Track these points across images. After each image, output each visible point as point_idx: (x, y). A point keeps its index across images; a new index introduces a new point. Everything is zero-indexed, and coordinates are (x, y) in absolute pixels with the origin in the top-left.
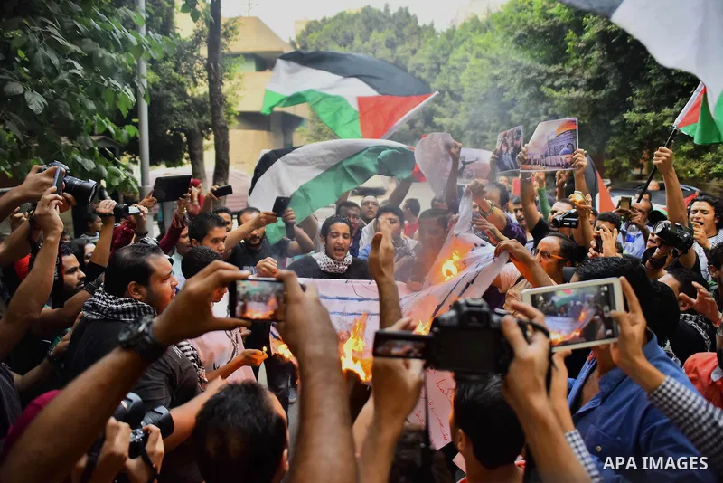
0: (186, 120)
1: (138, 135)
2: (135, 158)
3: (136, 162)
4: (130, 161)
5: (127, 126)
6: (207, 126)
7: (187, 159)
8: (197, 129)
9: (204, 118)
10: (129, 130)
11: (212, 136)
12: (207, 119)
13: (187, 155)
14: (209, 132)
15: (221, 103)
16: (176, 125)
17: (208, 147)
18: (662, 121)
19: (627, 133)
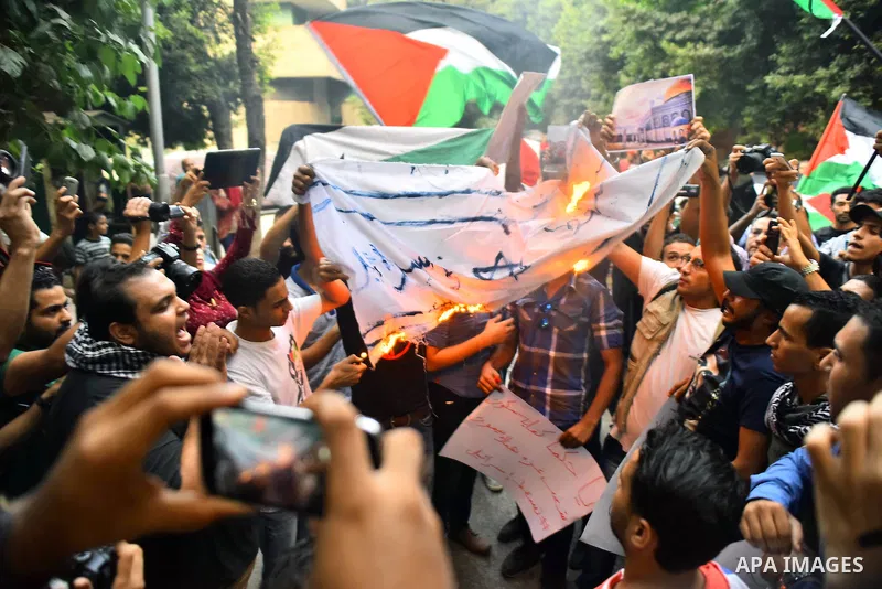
0: (207, 88)
1: (147, 109)
2: (143, 138)
3: (145, 144)
4: (138, 142)
5: (132, 97)
6: (233, 97)
7: (211, 139)
8: (223, 100)
9: (231, 84)
10: (135, 102)
11: (242, 110)
12: (235, 87)
13: (210, 134)
14: (237, 104)
15: (253, 67)
16: (197, 95)
17: (236, 125)
18: (814, 87)
19: (767, 101)
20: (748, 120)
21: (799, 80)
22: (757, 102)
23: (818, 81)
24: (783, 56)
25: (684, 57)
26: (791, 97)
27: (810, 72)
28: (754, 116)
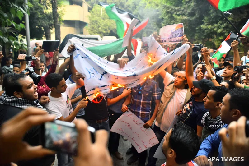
0: (43, 22)
1: (25, 28)
2: (24, 36)
3: (24, 38)
4: (22, 37)
5: (20, 24)
6: (51, 25)
7: (44, 37)
8: (48, 26)
9: (51, 21)
10: (21, 26)
11: (54, 29)
12: (52, 22)
13: (44, 35)
14: (53, 27)
15: (57, 16)
16: (40, 24)
17: (52, 33)
18: (213, 29)
19: (201, 32)
20: (196, 37)
21: (210, 27)
22: (198, 33)
23: (215, 27)
24: (205, 20)
25: (179, 19)
26: (207, 32)
27: (213, 25)
28: (198, 36)
